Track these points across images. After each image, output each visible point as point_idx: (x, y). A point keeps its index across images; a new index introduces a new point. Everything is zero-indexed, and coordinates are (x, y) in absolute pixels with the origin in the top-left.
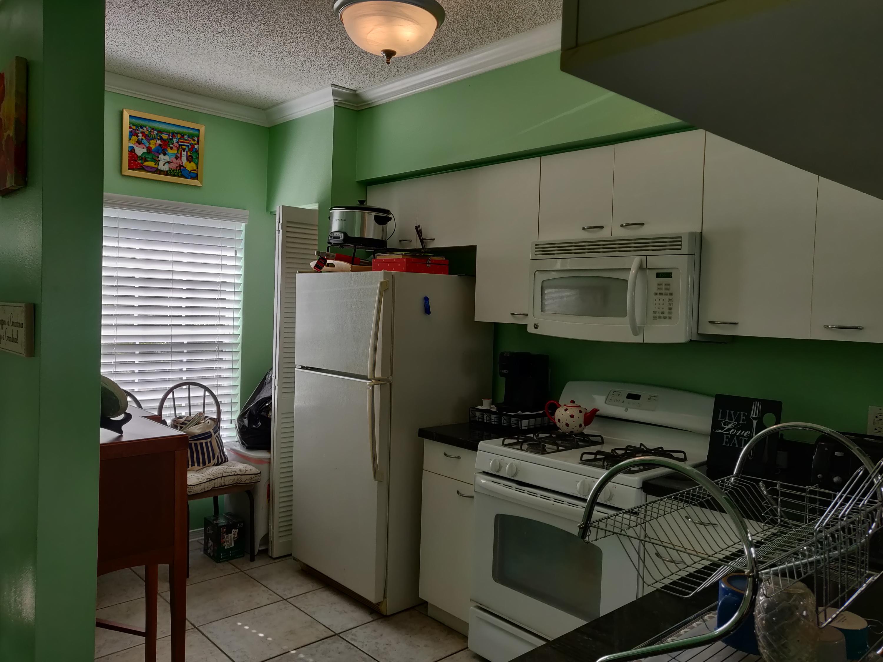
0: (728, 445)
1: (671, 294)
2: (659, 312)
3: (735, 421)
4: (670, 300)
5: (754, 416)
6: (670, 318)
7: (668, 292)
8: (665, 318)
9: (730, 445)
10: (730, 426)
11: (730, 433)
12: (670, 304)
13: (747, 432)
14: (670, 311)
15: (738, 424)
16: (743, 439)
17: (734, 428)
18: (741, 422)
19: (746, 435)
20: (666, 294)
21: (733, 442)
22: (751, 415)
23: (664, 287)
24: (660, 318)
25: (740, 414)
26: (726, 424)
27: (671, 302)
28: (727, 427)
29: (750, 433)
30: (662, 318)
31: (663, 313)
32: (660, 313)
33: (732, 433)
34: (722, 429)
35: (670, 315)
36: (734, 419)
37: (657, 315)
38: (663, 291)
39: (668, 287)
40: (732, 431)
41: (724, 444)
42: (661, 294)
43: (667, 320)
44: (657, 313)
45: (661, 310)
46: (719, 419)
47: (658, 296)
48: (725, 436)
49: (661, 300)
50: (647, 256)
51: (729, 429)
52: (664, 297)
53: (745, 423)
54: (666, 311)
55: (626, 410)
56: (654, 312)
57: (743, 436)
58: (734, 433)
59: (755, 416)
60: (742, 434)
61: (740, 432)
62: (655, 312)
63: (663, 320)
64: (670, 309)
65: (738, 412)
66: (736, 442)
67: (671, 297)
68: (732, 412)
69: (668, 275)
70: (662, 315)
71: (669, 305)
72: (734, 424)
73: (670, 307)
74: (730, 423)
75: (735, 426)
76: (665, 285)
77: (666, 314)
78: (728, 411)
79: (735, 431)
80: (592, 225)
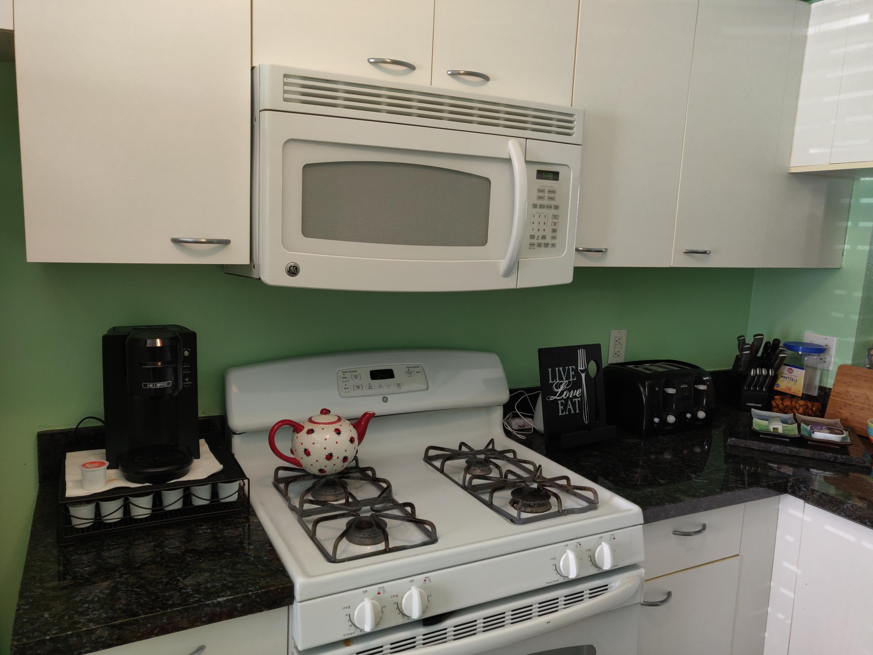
0: (564, 414)
1: (556, 207)
2: (538, 237)
3: (565, 380)
4: (555, 217)
5: (582, 369)
6: (553, 245)
7: (552, 203)
8: (546, 245)
9: (566, 413)
10: (562, 388)
11: (564, 397)
12: (555, 224)
13: (578, 391)
14: (554, 234)
15: (569, 382)
16: (576, 400)
17: (566, 389)
18: (571, 380)
19: (579, 395)
20: (549, 207)
21: (568, 407)
22: (579, 368)
23: (546, 195)
24: (539, 245)
25: (569, 369)
26: (558, 386)
27: (555, 221)
28: (560, 390)
29: (581, 390)
30: (543, 245)
31: (544, 237)
32: (540, 238)
33: (565, 397)
34: (555, 394)
35: (554, 242)
36: (564, 378)
37: (535, 241)
38: (546, 202)
39: (552, 195)
40: (565, 393)
41: (560, 414)
42: (542, 206)
43: (550, 249)
44: (536, 237)
45: (541, 233)
46: (551, 382)
47: (538, 210)
48: (559, 402)
49: (542, 216)
50: (527, 139)
51: (562, 392)
52: (545, 211)
53: (575, 379)
54: (549, 234)
55: (385, 400)
56: (530, 236)
57: (575, 397)
58: (567, 396)
59: (583, 367)
60: (574, 395)
61: (572, 392)
62: (532, 237)
63: (543, 249)
64: (554, 231)
65: (567, 368)
66: (571, 407)
67: (555, 212)
68: (561, 369)
69: (555, 175)
70: (543, 241)
71: (553, 225)
72: (565, 384)
73: (555, 227)
74: (561, 383)
75: (567, 386)
76: (549, 191)
77: (548, 240)
78: (557, 369)
79: (567, 393)
80: (388, 57)
